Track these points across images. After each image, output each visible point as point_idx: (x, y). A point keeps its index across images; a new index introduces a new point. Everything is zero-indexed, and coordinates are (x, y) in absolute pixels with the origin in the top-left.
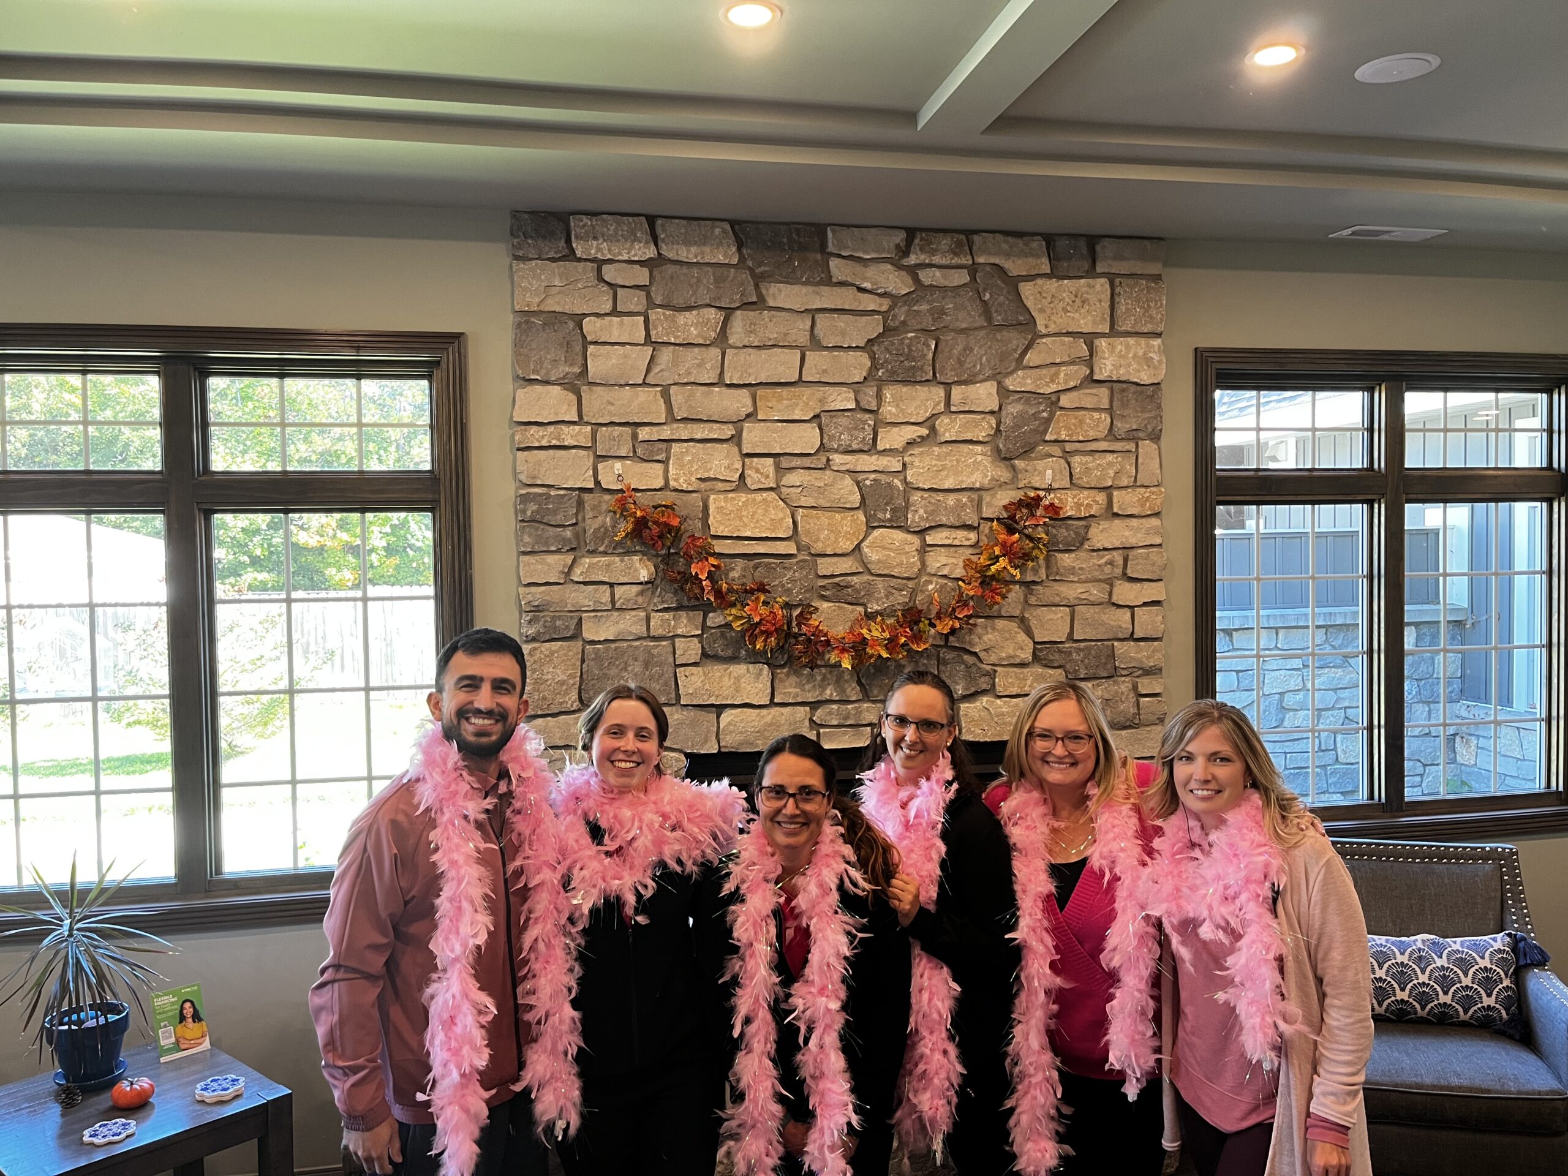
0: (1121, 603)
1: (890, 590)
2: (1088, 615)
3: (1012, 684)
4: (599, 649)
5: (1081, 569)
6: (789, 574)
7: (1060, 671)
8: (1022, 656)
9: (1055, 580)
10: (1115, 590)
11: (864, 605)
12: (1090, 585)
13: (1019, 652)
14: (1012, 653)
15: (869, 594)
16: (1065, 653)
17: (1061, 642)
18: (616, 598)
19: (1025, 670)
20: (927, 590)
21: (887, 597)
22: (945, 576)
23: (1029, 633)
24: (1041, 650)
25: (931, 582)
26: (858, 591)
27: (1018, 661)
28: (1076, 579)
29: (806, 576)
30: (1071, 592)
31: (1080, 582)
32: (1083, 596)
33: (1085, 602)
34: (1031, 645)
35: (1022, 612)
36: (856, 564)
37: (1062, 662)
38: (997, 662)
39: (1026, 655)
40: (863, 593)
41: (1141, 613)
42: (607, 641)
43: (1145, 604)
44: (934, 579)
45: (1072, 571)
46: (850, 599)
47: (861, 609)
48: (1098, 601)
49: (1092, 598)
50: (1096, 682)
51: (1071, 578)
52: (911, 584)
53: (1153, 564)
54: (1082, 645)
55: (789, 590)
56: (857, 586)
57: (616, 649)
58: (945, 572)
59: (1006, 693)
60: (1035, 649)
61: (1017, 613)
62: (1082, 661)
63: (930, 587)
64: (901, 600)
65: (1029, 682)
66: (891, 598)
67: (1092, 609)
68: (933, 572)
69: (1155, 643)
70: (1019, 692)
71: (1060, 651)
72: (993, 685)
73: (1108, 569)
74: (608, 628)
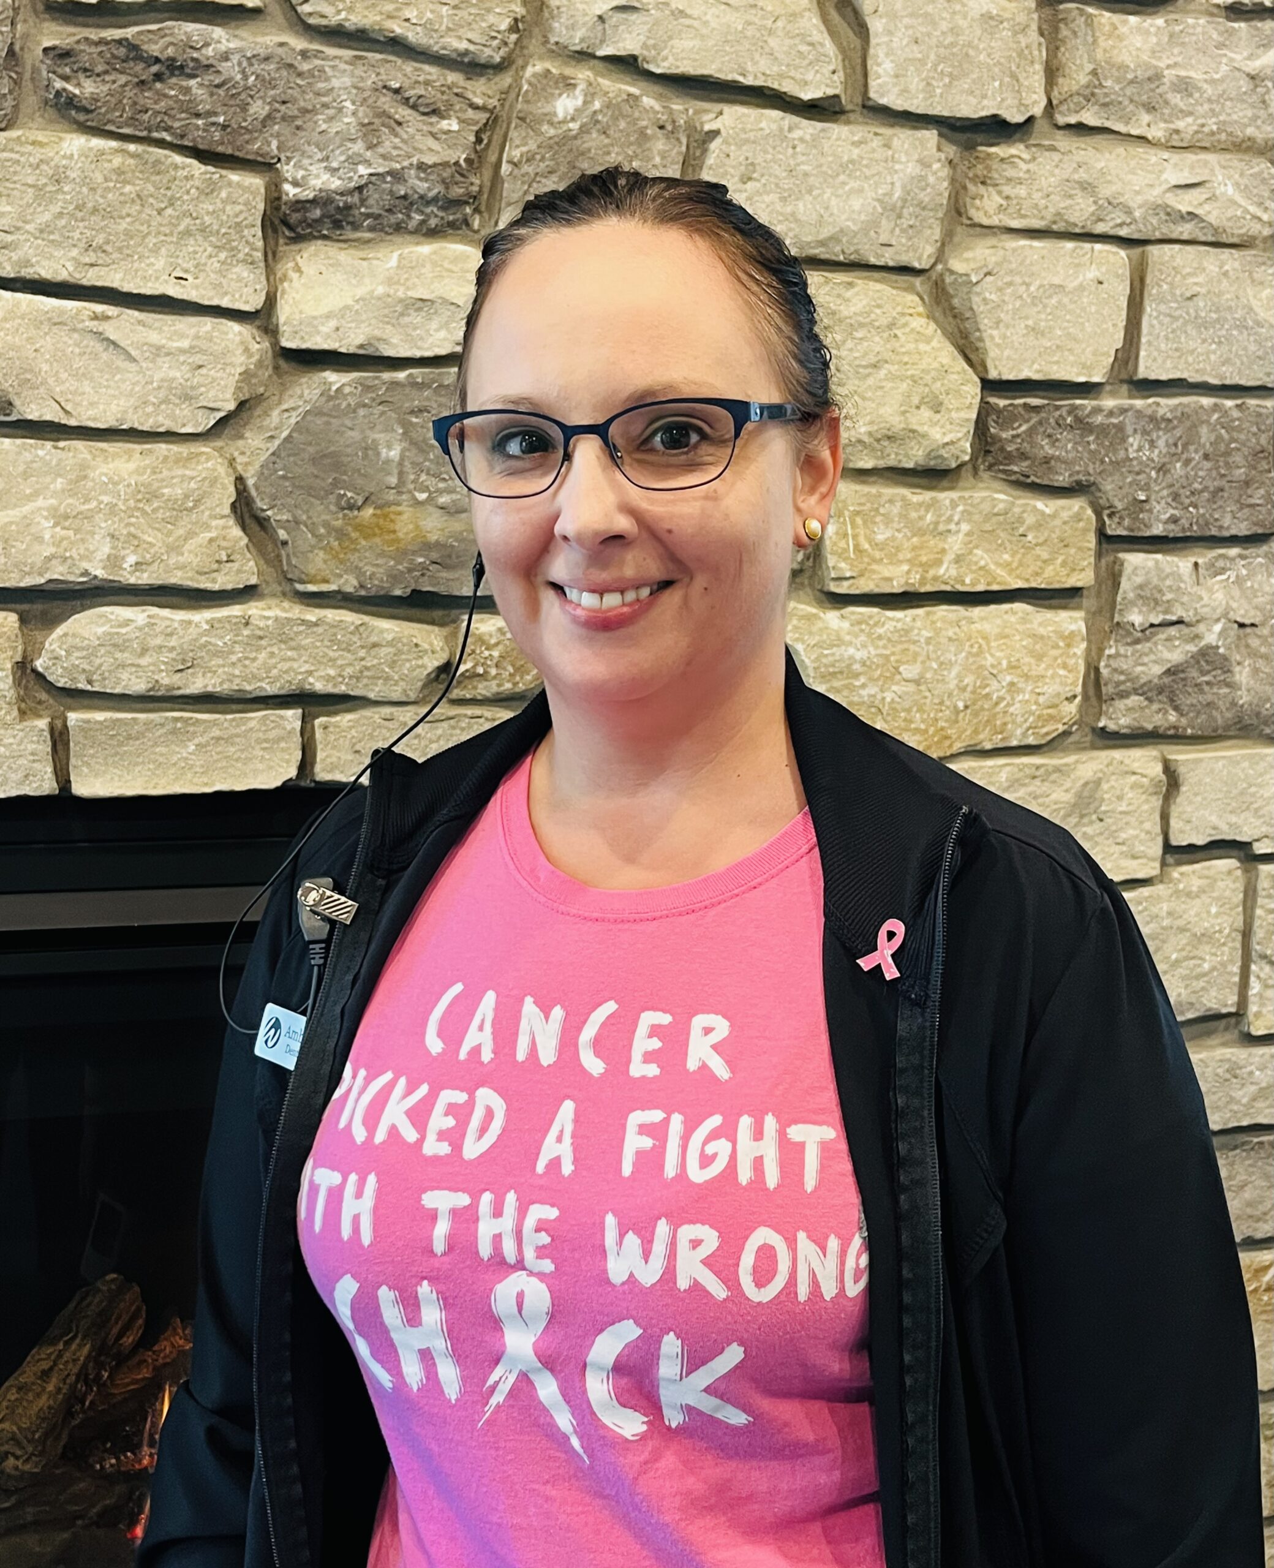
1: (386, 102)
2: (1197, 283)
3: (892, 555)
5: (1185, 86)
7: (1076, 505)
8: (935, 436)
9: (1080, 129)
11: (264, 166)
12: (1211, 157)
13: (922, 419)
14: (897, 423)
15: (292, 116)
16: (1102, 431)
17: (1087, 389)
19: (945, 497)
20: (549, 118)
21: (369, 132)
22: (627, 64)
24: (1007, 418)
25: (568, 85)
26: (236, 96)
27: (913, 456)
28: (1157, 132)
30: (1138, 181)
31: (1175, 145)
32: (1184, 203)
33: (1185, 230)
34: (973, 390)
35: (941, 253)
37: (1084, 469)
39: (951, 430)
40: (258, 109)
44: (583, 74)
46: (199, 132)
47: (253, 182)
48: (1235, 232)
49: (1213, 214)
50: (1205, 556)
51: (1144, 123)
52: (480, 91)
54: (1166, 405)
56: (230, 69)
58: (626, 45)
59: (865, 586)
60: (985, 412)
61: (922, 256)
62: (1162, 469)
63: (565, 105)
64: (434, 152)
65: (955, 544)
66: (389, 143)
67: (1214, 261)
68: (576, 40)
71: (1082, 425)
72: (818, 551)
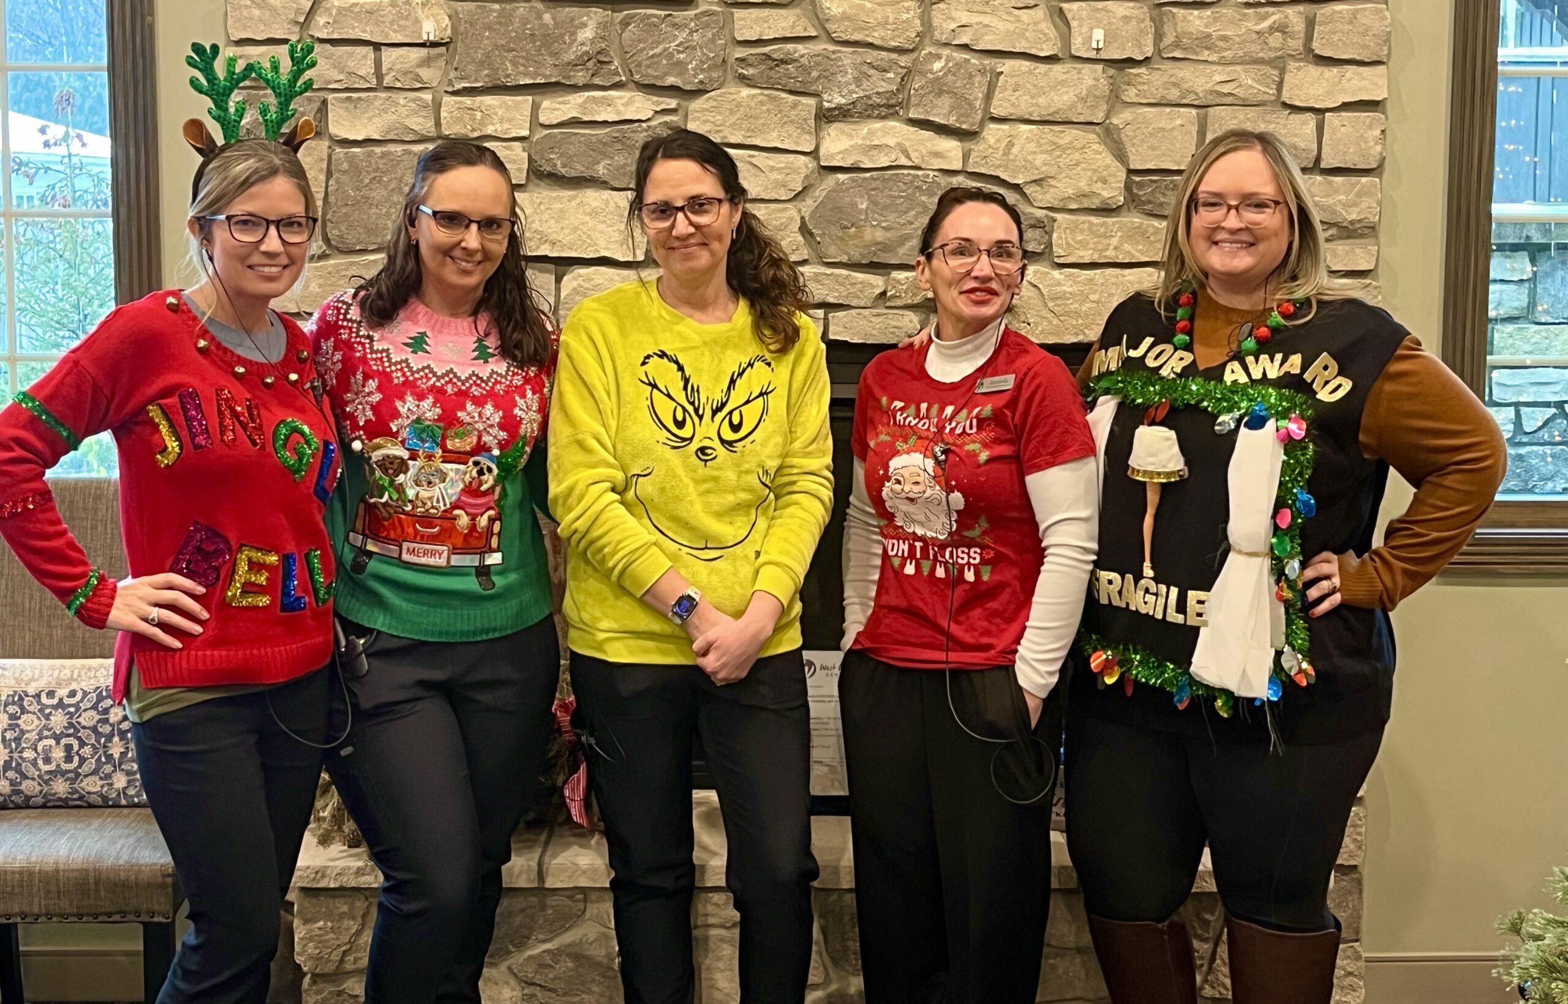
0: (1298, 103)
1: (865, 68)
3: (1084, 245)
4: (355, 155)
5: (1225, 39)
6: (682, 36)
8: (1105, 194)
9: (1174, 59)
10: (1288, 77)
11: (816, 95)
12: (1238, 68)
13: (1098, 187)
14: (1086, 189)
15: (827, 76)
18: (384, 70)
19: (1109, 220)
20: (931, 71)
21: (857, 81)
22: (965, 47)
23: (1121, 155)
24: (1140, 185)
25: (939, 57)
26: (806, 70)
27: (1095, 203)
28: (1214, 58)
29: (713, 40)
30: (1202, 80)
31: (1221, 62)
32: (1226, 89)
33: (1229, 100)
34: (1122, 175)
35: (1108, 116)
36: (804, 21)
38: (1056, 204)
39: (1113, 192)
40: (815, 74)
41: (1336, 122)
42: (368, 141)
43: (1346, 106)
44: (946, 52)
45: (1205, 41)
46: (791, 84)
47: (812, 102)
48: (1254, 100)
49: (1242, 92)
51: (1205, 55)
52: (904, 60)
53: (1364, 34)
55: (679, 63)
56: (804, 61)
57: (384, 155)
58: (964, 39)
59: (1072, 260)
60: (1129, 183)
61: (1099, 117)
63: (937, 65)
64: (883, 87)
65: (1114, 241)
66: (865, 84)
67: (1243, 114)
68: (944, 38)
69: (1364, 180)
70: (1096, 258)
72: (1050, 245)
73: (1275, 40)
74: (370, 119)
